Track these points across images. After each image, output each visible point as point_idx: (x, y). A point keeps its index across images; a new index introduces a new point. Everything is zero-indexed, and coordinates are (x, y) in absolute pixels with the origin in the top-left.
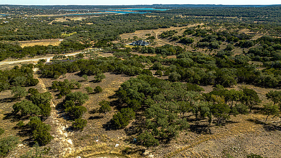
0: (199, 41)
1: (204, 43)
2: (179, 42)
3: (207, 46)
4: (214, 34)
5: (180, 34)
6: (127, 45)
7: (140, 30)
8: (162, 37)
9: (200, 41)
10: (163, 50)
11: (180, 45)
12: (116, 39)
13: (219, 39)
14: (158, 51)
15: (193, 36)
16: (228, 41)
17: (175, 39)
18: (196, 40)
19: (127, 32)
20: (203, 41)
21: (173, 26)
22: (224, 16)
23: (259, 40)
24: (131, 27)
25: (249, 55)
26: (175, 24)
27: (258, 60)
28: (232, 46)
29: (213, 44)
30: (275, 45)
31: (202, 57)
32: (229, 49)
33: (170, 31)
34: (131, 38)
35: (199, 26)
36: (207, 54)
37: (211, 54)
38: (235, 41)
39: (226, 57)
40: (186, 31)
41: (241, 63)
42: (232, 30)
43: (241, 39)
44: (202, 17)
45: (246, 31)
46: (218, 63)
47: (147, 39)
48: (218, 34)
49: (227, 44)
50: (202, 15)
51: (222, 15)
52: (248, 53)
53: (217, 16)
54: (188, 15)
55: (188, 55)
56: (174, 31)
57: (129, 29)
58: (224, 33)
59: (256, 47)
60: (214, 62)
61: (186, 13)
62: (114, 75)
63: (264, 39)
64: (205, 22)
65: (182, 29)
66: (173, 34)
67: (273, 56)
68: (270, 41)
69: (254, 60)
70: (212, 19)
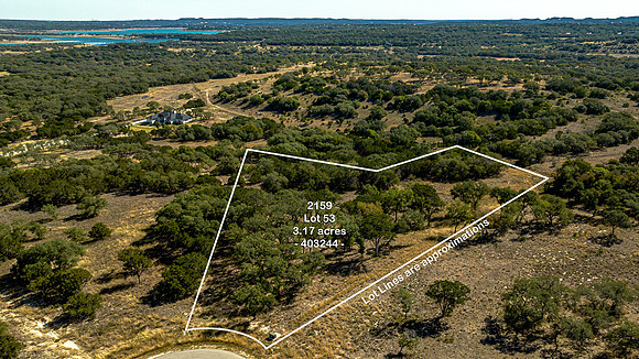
0: (310, 103)
1: (323, 106)
2: (267, 109)
3: (330, 114)
4: (341, 86)
5: (265, 89)
6: (135, 126)
7: (160, 85)
8: (221, 99)
9: (314, 104)
10: (232, 129)
11: (269, 115)
12: (98, 113)
13: (352, 96)
14: (221, 134)
15: (296, 92)
16: (373, 99)
17: (255, 103)
18: (304, 103)
19: (125, 93)
20: (319, 103)
21: (242, 71)
22: (355, 45)
23: (431, 93)
24: (134, 79)
25: (416, 125)
26: (247, 66)
27: (433, 134)
28: (382, 110)
29: (343, 109)
30: (459, 102)
31: (324, 137)
32: (376, 116)
33: (240, 85)
34: (141, 108)
35: (305, 70)
36: (333, 130)
37: (342, 129)
38: (386, 98)
39: (373, 132)
40: (278, 83)
41: (402, 143)
42: (376, 76)
43: (397, 94)
44: (308, 48)
45: (403, 77)
46: (358, 147)
47: (185, 107)
48: (349, 86)
49: (370, 107)
50: (308, 45)
51: (350, 44)
52: (414, 122)
53: (341, 45)
54: (275, 44)
55: (294, 135)
56: (248, 84)
57: (129, 84)
58: (361, 82)
59: (427, 108)
60: (351, 146)
61: (270, 41)
62: (127, 199)
63: (438, 91)
64: (315, 59)
65: (266, 79)
66: (249, 92)
67: (458, 123)
68: (451, 95)
69: (426, 134)
70: (329, 52)
